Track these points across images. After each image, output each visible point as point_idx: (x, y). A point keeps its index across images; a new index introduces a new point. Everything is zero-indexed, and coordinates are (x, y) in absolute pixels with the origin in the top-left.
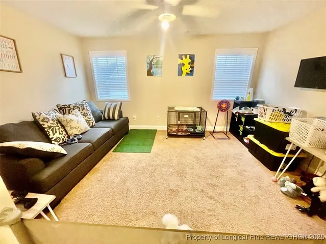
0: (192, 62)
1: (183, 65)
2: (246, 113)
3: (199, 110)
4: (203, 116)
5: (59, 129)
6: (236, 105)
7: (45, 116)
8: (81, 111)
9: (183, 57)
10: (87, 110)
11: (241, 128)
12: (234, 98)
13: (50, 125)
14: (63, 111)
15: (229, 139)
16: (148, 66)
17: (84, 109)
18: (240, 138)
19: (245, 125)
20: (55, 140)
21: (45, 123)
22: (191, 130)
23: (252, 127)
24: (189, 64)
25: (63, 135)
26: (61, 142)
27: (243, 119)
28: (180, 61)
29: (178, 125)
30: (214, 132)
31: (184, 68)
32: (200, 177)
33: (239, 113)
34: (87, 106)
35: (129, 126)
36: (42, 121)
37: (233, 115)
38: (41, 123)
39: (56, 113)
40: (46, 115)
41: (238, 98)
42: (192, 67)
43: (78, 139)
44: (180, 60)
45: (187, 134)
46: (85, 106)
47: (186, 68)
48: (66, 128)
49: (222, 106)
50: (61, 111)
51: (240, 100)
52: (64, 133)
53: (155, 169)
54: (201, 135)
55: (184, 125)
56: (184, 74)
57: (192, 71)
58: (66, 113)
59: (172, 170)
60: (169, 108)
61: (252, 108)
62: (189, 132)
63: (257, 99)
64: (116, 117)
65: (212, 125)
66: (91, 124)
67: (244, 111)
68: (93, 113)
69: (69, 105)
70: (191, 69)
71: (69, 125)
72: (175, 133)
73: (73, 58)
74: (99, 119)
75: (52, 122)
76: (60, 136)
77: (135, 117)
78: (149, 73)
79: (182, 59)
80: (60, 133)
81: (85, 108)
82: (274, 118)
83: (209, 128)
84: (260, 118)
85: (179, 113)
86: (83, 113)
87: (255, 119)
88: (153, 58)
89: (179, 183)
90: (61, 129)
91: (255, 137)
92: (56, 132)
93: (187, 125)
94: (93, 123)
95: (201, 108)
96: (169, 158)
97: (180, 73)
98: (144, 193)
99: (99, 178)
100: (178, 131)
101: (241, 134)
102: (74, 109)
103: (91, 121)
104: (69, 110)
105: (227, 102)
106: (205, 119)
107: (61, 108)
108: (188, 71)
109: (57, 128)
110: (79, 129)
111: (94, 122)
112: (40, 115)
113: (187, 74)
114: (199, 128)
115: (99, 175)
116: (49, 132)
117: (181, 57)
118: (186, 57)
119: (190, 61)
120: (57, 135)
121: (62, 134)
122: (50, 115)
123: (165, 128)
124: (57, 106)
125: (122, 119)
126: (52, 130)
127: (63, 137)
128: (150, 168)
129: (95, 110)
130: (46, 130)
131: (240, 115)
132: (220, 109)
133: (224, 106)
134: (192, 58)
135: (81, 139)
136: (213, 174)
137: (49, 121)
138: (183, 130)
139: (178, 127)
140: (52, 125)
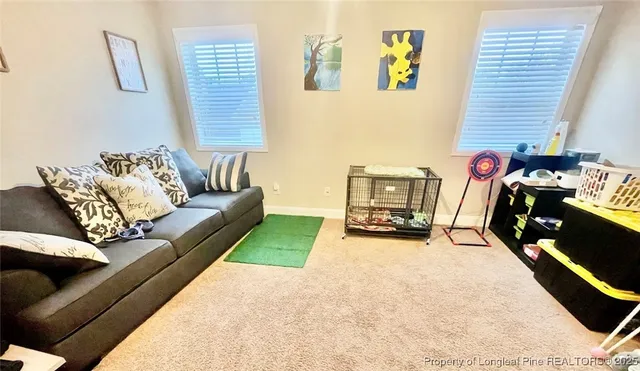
0: (416, 52)
1: (393, 59)
2: (541, 184)
3: (422, 174)
4: (431, 190)
5: (102, 207)
6: (515, 164)
7: (68, 177)
8: (155, 169)
9: (395, 38)
10: (169, 168)
11: (522, 223)
12: (513, 149)
13: (79, 196)
14: (115, 166)
15: (488, 245)
16: (306, 66)
17: (162, 164)
18: (515, 245)
19: (535, 213)
20: (94, 231)
21: (69, 193)
22: (400, 221)
23: (552, 221)
24: (408, 57)
25: (114, 219)
26: (109, 235)
27: (530, 201)
28: (385, 51)
29: (372, 209)
30: (452, 228)
31: (393, 70)
32: (408, 332)
33: (521, 184)
34: (168, 160)
35: (264, 207)
36: (60, 187)
37: (505, 190)
38: (60, 191)
39: (97, 171)
40: (71, 173)
41: (522, 148)
42: (414, 66)
43: (145, 231)
44: (384, 45)
45: (390, 229)
46: (164, 158)
47: (400, 69)
48: (119, 205)
49: (480, 167)
50: (111, 167)
51: (529, 152)
52: (116, 216)
53: (308, 305)
54: (422, 234)
55: (385, 209)
56: (393, 84)
57: (412, 77)
58: (121, 171)
59: (345, 310)
60: (354, 169)
61: (558, 173)
62: (394, 225)
63: (578, 150)
64: (234, 187)
65: (449, 213)
66: (179, 199)
67: (535, 179)
68: (184, 175)
69: (128, 155)
70: (410, 72)
71: (125, 198)
72: (362, 228)
73: (135, 42)
74: (197, 189)
75: (86, 191)
76: (106, 222)
77: (277, 187)
78: (310, 84)
79: (390, 44)
80: (105, 217)
81: (165, 162)
82: (623, 198)
83: (443, 218)
84: (583, 197)
85: (375, 180)
86: (160, 174)
87: (567, 200)
88: (320, 45)
89: (358, 341)
90: (107, 208)
91: (560, 246)
92: (95, 213)
93: (391, 210)
94: (182, 196)
95: (428, 171)
96: (342, 281)
97: (384, 82)
98: (275, 358)
99: (187, 316)
100: (370, 222)
101: (518, 235)
102: (138, 165)
103: (179, 194)
104: (128, 166)
105: (495, 159)
106: (433, 197)
107: (111, 160)
108: (403, 78)
109: (97, 204)
110: (148, 209)
111: (187, 196)
112: (55, 174)
113: (400, 84)
114: (419, 219)
115: (188, 309)
116: (79, 212)
117: (387, 38)
118: (400, 40)
119: (410, 48)
120: (98, 220)
121: (110, 218)
122: (80, 175)
123: (341, 214)
124: (102, 156)
125: (247, 191)
126: (86, 208)
127: (112, 226)
128: (298, 302)
129: (188, 168)
130: (72, 207)
131: (523, 191)
132: (475, 174)
133: (485, 166)
134: (416, 39)
135: (150, 230)
136: (443, 328)
137: (77, 187)
138: (380, 220)
139: (371, 214)
140: (85, 197)
